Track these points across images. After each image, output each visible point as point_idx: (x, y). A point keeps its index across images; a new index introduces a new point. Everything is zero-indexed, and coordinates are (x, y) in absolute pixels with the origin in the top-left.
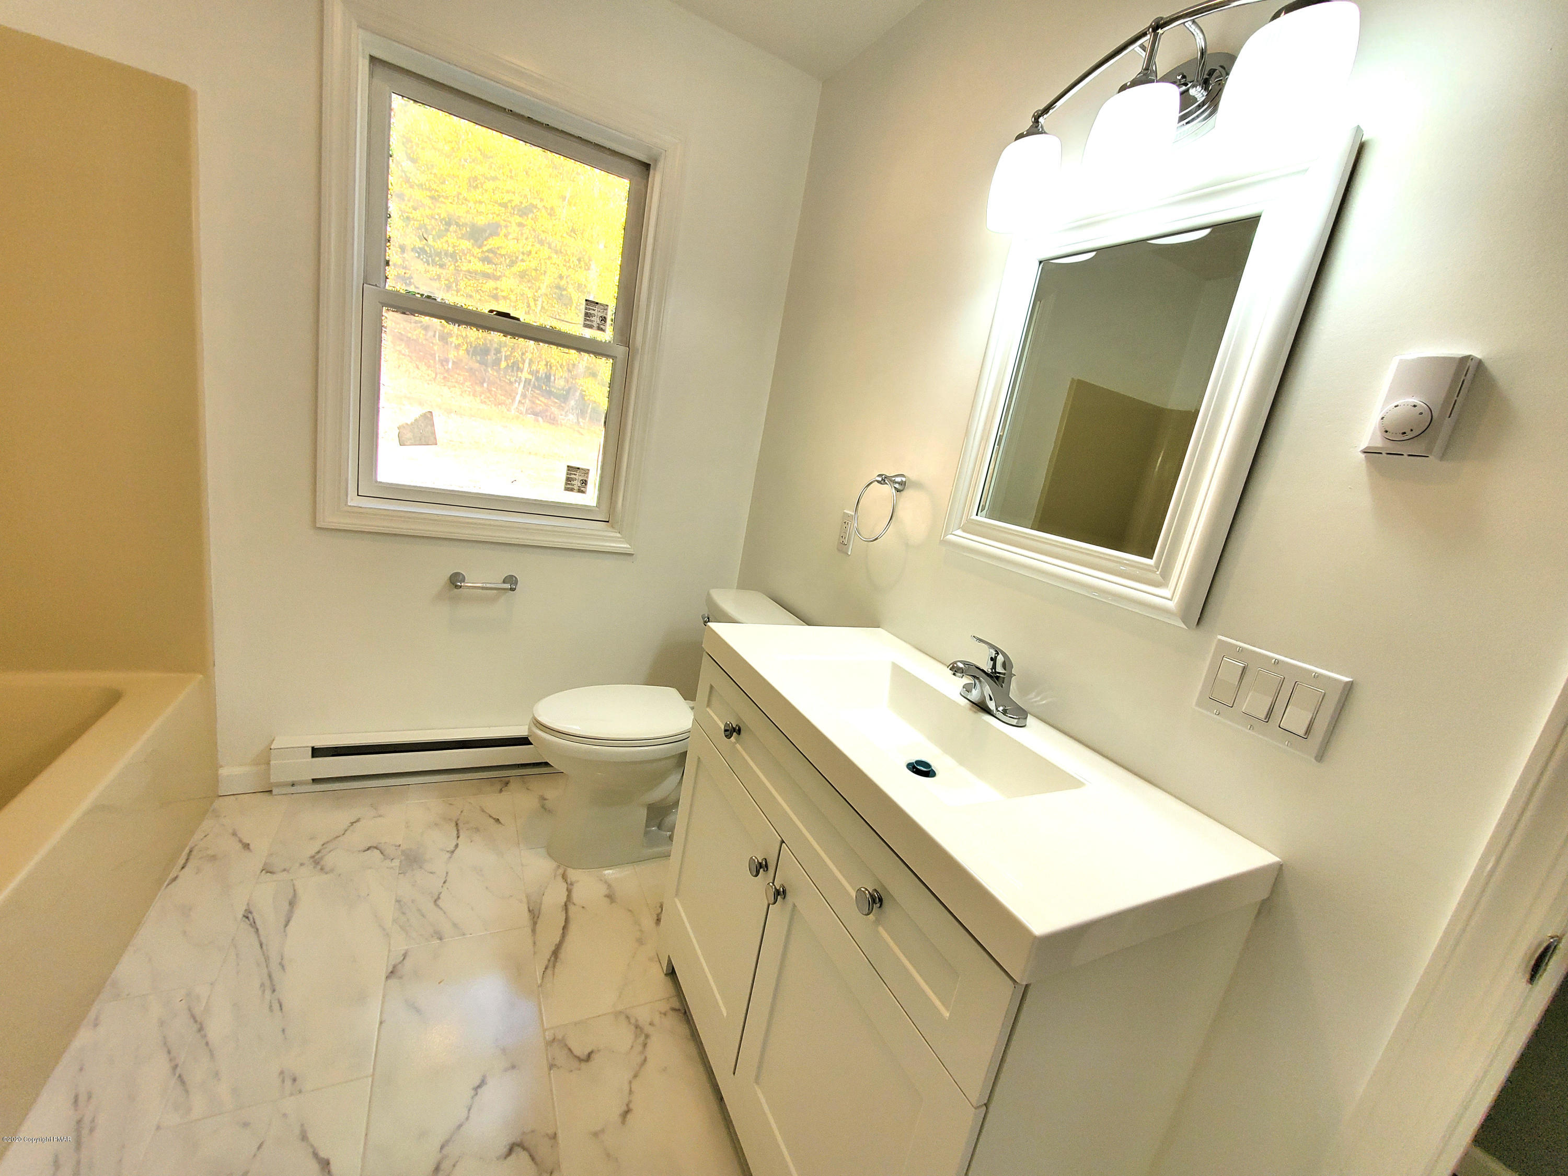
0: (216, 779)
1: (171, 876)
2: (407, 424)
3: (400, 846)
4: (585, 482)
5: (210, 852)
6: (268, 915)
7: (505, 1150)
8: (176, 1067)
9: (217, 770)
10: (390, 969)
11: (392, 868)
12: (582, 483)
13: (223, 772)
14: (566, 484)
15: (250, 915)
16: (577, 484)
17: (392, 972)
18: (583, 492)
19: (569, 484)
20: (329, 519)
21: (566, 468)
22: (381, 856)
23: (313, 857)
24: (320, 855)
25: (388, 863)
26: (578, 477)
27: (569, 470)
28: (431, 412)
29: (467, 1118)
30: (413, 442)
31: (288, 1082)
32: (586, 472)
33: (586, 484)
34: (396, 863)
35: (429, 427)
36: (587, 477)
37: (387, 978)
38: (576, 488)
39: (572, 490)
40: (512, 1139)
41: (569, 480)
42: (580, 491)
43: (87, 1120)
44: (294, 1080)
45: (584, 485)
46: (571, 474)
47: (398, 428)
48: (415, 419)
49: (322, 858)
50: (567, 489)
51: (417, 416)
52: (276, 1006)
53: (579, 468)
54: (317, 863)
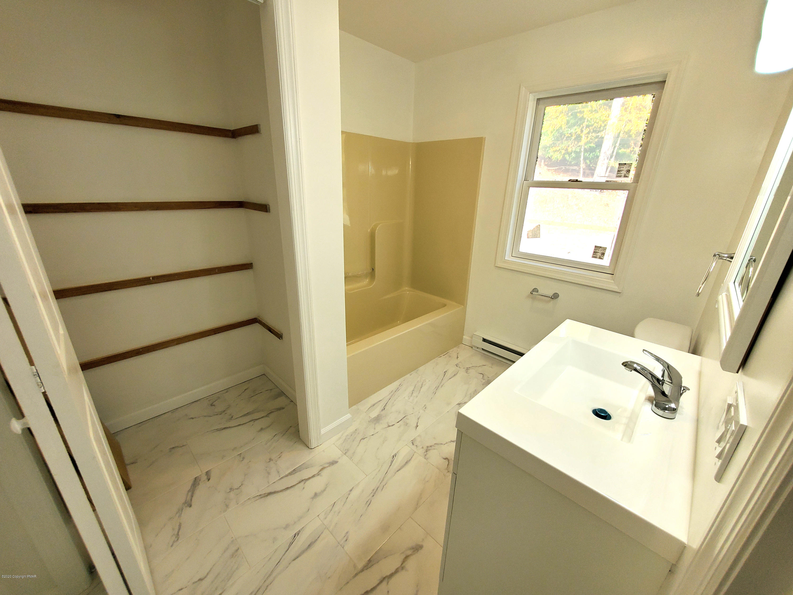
0: (462, 339)
1: (441, 356)
2: (531, 230)
3: (489, 378)
4: (603, 254)
5: (451, 355)
6: (449, 375)
7: (444, 457)
8: (413, 390)
9: (463, 336)
10: (460, 403)
11: (482, 382)
12: (602, 254)
13: (464, 337)
14: (593, 254)
15: (446, 372)
16: (599, 255)
17: (459, 404)
18: (601, 259)
19: (595, 255)
20: (499, 264)
21: (594, 247)
22: (482, 377)
23: (467, 368)
24: (469, 368)
25: (482, 380)
26: (600, 251)
27: (595, 248)
28: (539, 225)
29: (444, 444)
30: (532, 237)
31: (425, 407)
32: (605, 249)
33: (604, 255)
34: (484, 381)
35: (538, 231)
36: (605, 252)
37: (457, 404)
38: (598, 256)
39: (596, 257)
40: (448, 458)
41: (595, 252)
42: (600, 258)
43: (399, 389)
44: (426, 408)
45: (602, 255)
46: (596, 250)
47: (528, 232)
48: (534, 228)
49: (469, 369)
50: (593, 257)
51: (535, 227)
52: (434, 393)
53: (601, 247)
54: (467, 370)
